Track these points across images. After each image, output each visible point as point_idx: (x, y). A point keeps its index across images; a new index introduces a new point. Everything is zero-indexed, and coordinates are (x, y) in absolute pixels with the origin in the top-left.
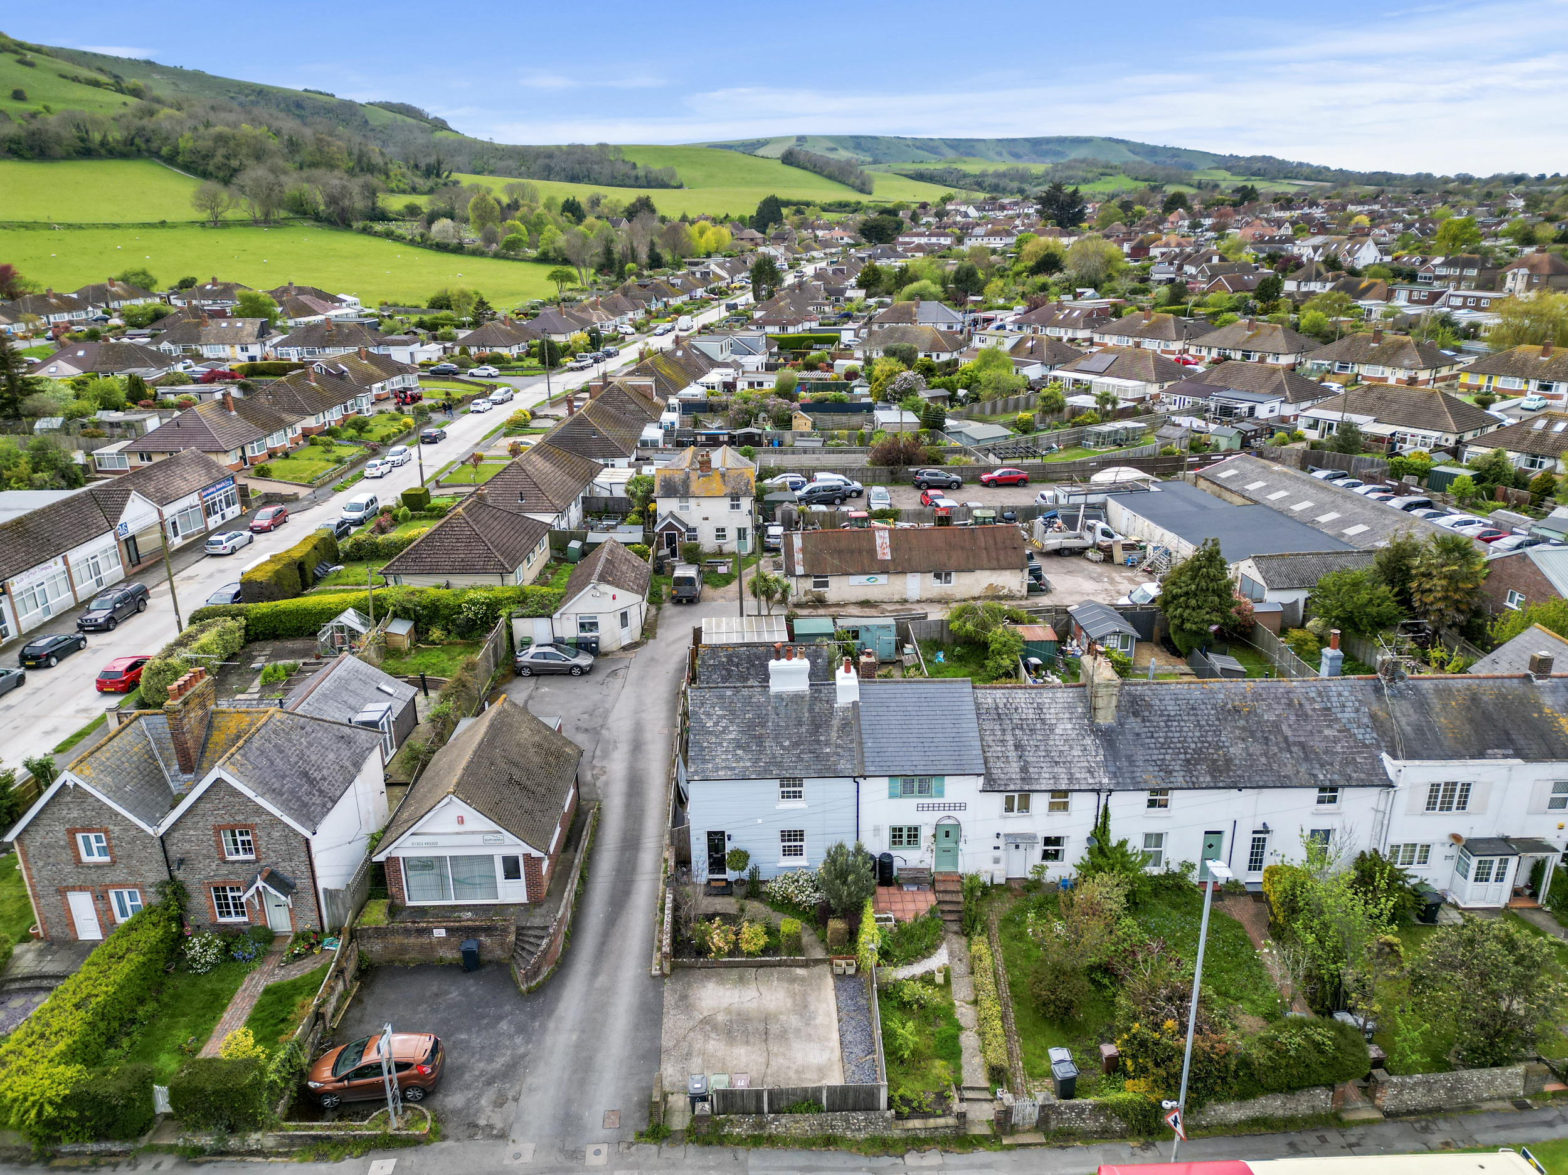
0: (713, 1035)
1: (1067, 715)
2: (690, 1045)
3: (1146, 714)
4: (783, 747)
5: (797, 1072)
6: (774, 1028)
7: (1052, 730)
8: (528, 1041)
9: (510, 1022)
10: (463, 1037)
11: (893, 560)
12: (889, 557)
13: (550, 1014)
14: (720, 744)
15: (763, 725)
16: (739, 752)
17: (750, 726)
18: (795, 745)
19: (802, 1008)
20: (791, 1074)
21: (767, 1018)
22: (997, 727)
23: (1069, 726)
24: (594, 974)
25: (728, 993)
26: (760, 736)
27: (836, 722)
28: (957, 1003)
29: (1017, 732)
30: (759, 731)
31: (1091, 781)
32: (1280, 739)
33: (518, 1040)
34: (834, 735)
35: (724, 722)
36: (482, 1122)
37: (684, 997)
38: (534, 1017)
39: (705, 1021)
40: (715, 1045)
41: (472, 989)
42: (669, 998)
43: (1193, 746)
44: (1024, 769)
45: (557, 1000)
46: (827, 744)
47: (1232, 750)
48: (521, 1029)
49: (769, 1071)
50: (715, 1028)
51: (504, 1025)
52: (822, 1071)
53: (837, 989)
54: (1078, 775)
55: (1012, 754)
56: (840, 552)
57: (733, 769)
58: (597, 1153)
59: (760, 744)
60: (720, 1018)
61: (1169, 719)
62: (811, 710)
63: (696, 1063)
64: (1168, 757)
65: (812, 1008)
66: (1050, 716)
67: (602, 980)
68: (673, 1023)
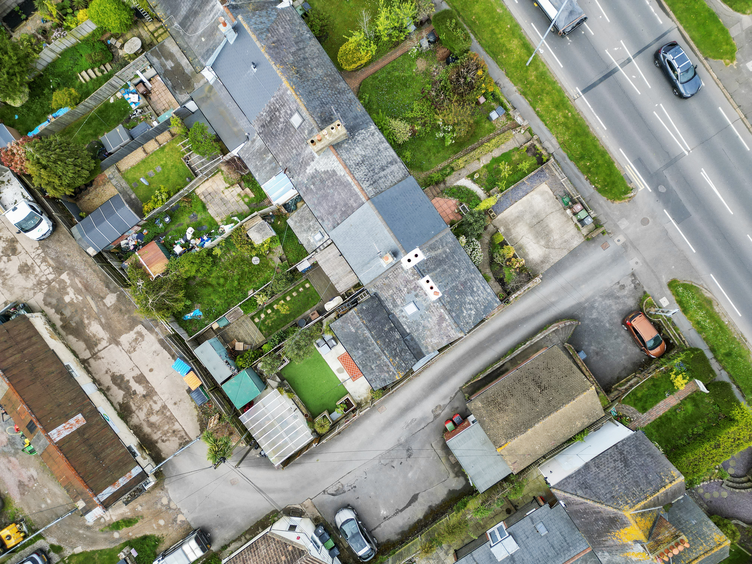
0: (552, 240)
1: (353, 151)
2: (561, 244)
3: (327, 114)
4: (460, 271)
5: (548, 201)
6: (535, 221)
7: (365, 156)
8: (595, 301)
9: (591, 315)
10: (607, 325)
11: (80, 411)
12: (80, 416)
13: (579, 304)
14: (478, 300)
15: (456, 287)
16: (475, 289)
17: (461, 293)
18: (455, 266)
19: (519, 218)
20: (550, 202)
21: (532, 227)
22: (380, 181)
23: (357, 148)
24: (553, 304)
25: (530, 248)
26: (462, 285)
27: (433, 254)
28: (482, 165)
29: (376, 171)
30: (461, 287)
31: (377, 134)
32: (300, 52)
33: (596, 305)
34: (439, 251)
35: (468, 306)
36: (633, 285)
37: (542, 262)
38: (585, 308)
39: (547, 246)
40: (555, 236)
41: (586, 343)
42: (547, 267)
43: (330, 91)
44: (391, 163)
45: (573, 307)
46: (445, 252)
47: (321, 74)
48: (592, 307)
49: (554, 210)
50: (549, 241)
51: (595, 315)
52: (542, 193)
53: (502, 211)
54: (378, 139)
55: (388, 171)
56: (96, 455)
57: (483, 286)
58: (619, 241)
59: (465, 282)
60: (543, 243)
61: (322, 103)
62: (435, 269)
63: (566, 237)
64: (343, 102)
65: (517, 215)
66: (359, 159)
67: (553, 299)
68: (555, 258)
